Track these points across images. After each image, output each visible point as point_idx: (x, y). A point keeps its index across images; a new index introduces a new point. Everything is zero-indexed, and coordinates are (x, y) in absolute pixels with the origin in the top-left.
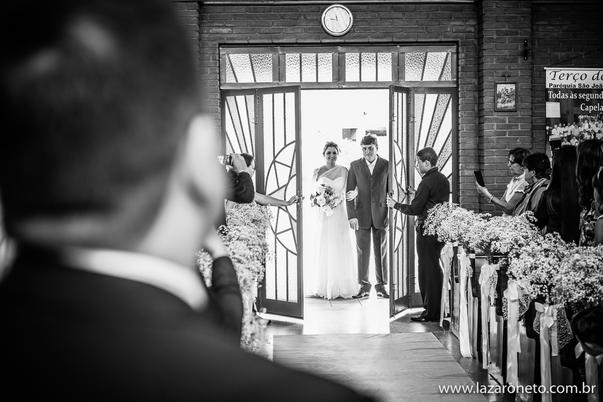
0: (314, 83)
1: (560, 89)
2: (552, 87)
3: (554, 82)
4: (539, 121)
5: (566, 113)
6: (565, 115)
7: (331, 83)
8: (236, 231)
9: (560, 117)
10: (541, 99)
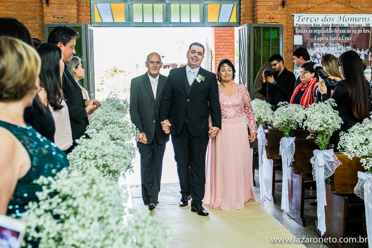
0: (152, 23)
1: (302, 27)
2: (297, 26)
3: (299, 23)
4: (289, 47)
5: (305, 42)
6: (305, 43)
7: (162, 23)
8: (109, 116)
9: (302, 44)
10: (291, 33)
